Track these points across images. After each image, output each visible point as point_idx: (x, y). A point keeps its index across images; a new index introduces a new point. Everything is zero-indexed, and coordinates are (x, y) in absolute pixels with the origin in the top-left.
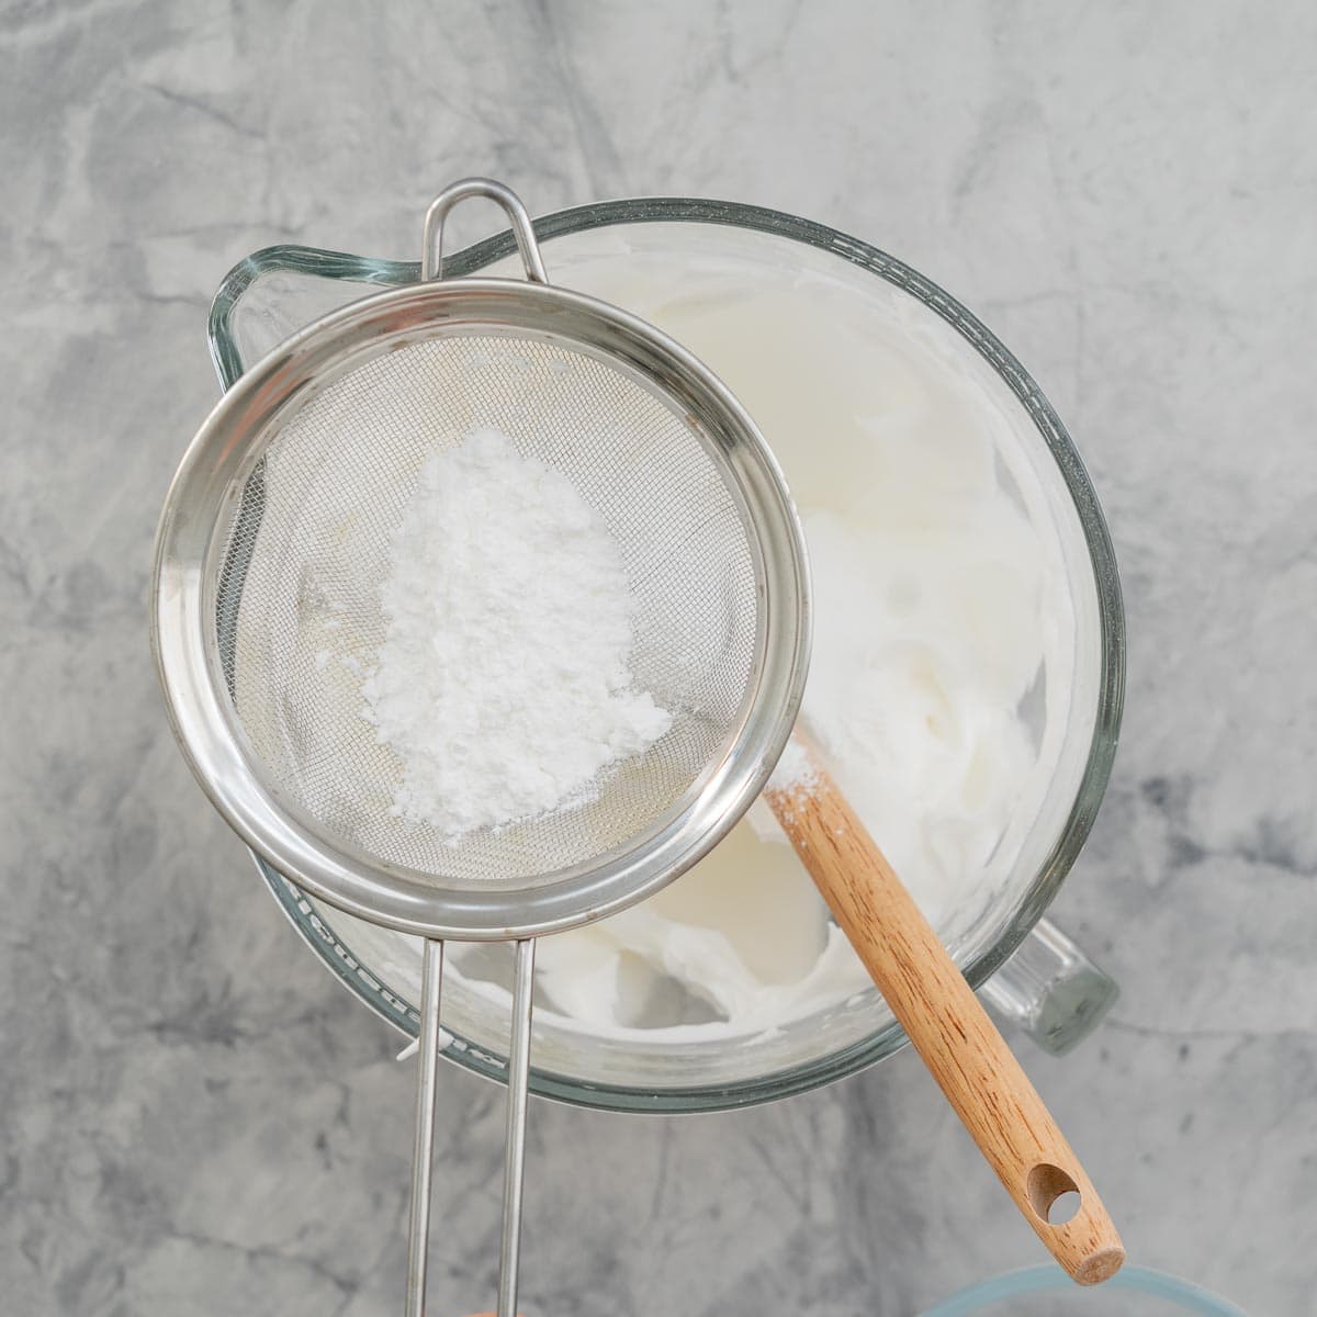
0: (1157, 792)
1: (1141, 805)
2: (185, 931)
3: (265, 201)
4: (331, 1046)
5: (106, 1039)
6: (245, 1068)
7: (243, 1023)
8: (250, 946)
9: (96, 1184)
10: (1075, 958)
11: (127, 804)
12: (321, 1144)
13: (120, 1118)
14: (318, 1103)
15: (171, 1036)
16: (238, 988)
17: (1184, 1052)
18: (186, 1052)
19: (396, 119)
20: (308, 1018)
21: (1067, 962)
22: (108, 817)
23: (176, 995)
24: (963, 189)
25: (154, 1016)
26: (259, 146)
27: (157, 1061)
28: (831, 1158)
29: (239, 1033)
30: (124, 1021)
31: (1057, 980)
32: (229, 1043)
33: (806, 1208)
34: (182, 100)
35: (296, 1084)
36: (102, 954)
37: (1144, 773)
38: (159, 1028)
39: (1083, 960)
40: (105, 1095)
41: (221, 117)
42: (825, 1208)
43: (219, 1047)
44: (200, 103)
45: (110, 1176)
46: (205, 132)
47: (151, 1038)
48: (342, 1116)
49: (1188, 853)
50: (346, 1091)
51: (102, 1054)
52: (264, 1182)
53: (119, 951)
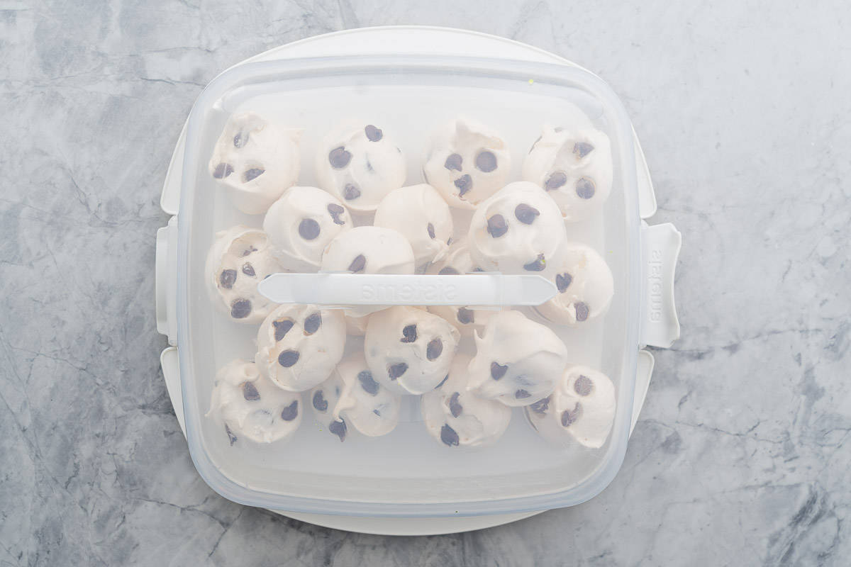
3: (199, 38)
5: (120, 412)
9: (114, 476)
11: (131, 306)
13: (125, 447)
15: (148, 411)
18: (155, 418)
22: (123, 312)
23: (152, 393)
25: (141, 402)
26: (197, 13)
27: (142, 422)
30: (128, 404)
36: (119, 373)
38: (143, 407)
40: (119, 437)
45: (120, 473)
47: (140, 411)
51: (117, 418)
53: (126, 372)
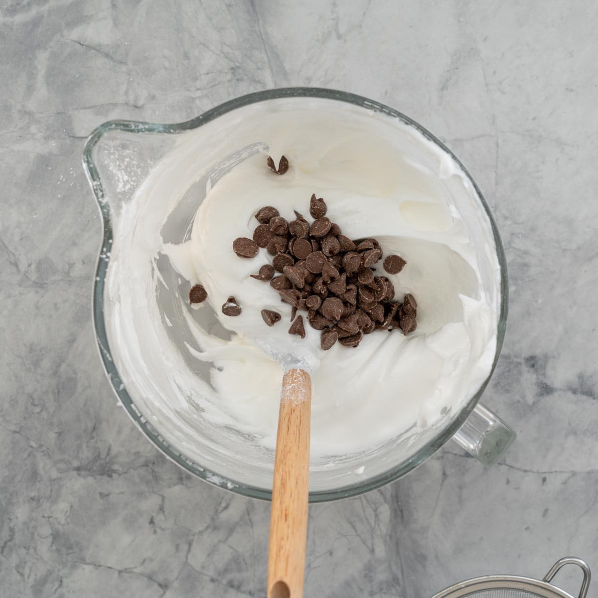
0: (532, 362)
1: (524, 368)
2: (90, 425)
3: (126, 93)
4: (156, 478)
5: (54, 474)
6: (117, 487)
7: (116, 467)
8: (119, 432)
9: (50, 539)
10: (494, 421)
11: (63, 367)
12: (152, 522)
13: (60, 510)
14: (151, 503)
15: (83, 473)
16: (114, 451)
17: (544, 480)
18: (90, 480)
19: (186, 56)
20: (146, 465)
21: (491, 423)
22: (55, 373)
23: (86, 454)
24: (444, 88)
25: (76, 464)
26: (124, 68)
27: (77, 484)
28: (384, 528)
29: (114, 471)
30: (62, 466)
31: (487, 431)
32: (110, 476)
33: (372, 551)
34: (89, 47)
35: (141, 495)
36: (52, 435)
37: (526, 353)
38: (78, 469)
39: (498, 421)
40: (53, 499)
41: (107, 55)
42: (381, 551)
43: (105, 478)
44: (97, 49)
45: (56, 536)
46: (100, 62)
47: (75, 473)
48: (161, 509)
49: (546, 390)
50: (163, 498)
51: (52, 481)
52: (126, 539)
53: (59, 434)
